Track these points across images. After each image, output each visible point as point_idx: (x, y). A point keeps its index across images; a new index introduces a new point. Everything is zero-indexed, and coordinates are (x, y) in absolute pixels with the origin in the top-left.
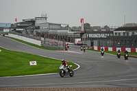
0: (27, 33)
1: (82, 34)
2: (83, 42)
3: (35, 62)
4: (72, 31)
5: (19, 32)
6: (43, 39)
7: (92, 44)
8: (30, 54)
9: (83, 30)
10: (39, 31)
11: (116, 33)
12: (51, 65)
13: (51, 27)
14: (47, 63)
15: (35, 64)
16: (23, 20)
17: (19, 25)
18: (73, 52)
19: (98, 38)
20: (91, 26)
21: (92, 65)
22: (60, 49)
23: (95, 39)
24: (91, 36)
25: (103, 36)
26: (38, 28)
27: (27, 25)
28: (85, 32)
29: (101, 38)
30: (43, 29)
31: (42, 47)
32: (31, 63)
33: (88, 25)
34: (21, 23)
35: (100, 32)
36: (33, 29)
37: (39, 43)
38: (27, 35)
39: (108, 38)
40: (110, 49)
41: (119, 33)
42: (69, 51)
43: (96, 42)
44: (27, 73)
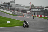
0: (6, 8)
1: (30, 9)
2: (31, 13)
3: (10, 21)
4: (26, 8)
5: (2, 8)
6: (13, 11)
7: (35, 14)
8: (7, 18)
9: (31, 7)
10: (11, 7)
11: (45, 9)
12: (16, 23)
13: (17, 6)
14: (15, 22)
15: (9, 22)
16: (4, 3)
17: (2, 5)
18: (26, 17)
19: (37, 11)
20: (34, 6)
21: (34, 23)
22: (20, 16)
23: (36, 11)
24: (34, 10)
25: (40, 10)
26: (11, 6)
27: (6, 5)
28: (32, 8)
29: (39, 11)
30: (13, 7)
31: (13, 15)
32: (8, 22)
33: (33, 5)
34: (3, 4)
35: (38, 8)
36: (9, 7)
37: (11, 13)
38: (6, 9)
39: (42, 11)
40: (43, 16)
41: (47, 9)
42: (24, 17)
43: (36, 13)
44: (6, 26)
